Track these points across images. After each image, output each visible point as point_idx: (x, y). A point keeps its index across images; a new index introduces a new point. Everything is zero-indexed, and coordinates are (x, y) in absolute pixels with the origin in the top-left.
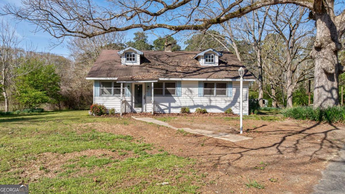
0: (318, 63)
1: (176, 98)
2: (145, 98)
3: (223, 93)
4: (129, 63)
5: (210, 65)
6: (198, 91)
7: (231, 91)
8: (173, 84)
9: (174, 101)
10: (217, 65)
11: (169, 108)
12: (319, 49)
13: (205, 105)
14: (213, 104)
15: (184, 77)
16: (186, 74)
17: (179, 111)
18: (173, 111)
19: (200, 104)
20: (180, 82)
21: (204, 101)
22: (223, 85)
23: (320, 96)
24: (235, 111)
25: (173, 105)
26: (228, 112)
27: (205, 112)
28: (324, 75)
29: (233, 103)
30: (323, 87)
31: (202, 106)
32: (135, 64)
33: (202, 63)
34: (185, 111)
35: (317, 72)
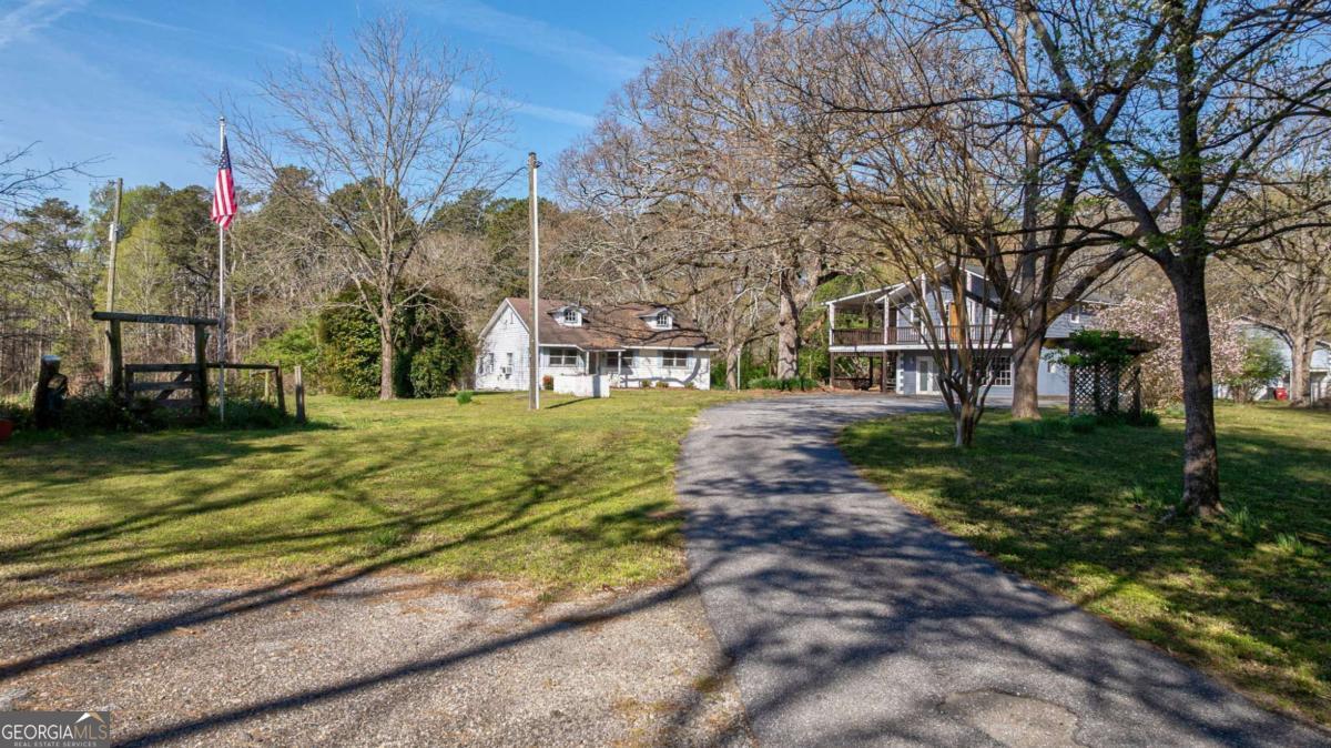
0: (782, 337)
1: (633, 370)
2: (599, 369)
3: (682, 364)
4: (569, 324)
5: (663, 328)
6: (657, 361)
7: (692, 362)
8: (630, 353)
9: (631, 373)
10: (670, 328)
11: (626, 381)
12: (782, 324)
13: (664, 377)
14: (673, 376)
15: (645, 344)
16: (645, 340)
17: (636, 384)
18: (630, 384)
19: (659, 376)
20: (638, 350)
21: (663, 373)
22: (683, 355)
23: (782, 368)
24: (697, 384)
25: (630, 377)
26: (689, 385)
27: (667, 386)
28: (786, 349)
29: (694, 375)
30: (785, 359)
31: (660, 379)
32: (575, 325)
33: (653, 325)
34: (646, 384)
35: (781, 346)
